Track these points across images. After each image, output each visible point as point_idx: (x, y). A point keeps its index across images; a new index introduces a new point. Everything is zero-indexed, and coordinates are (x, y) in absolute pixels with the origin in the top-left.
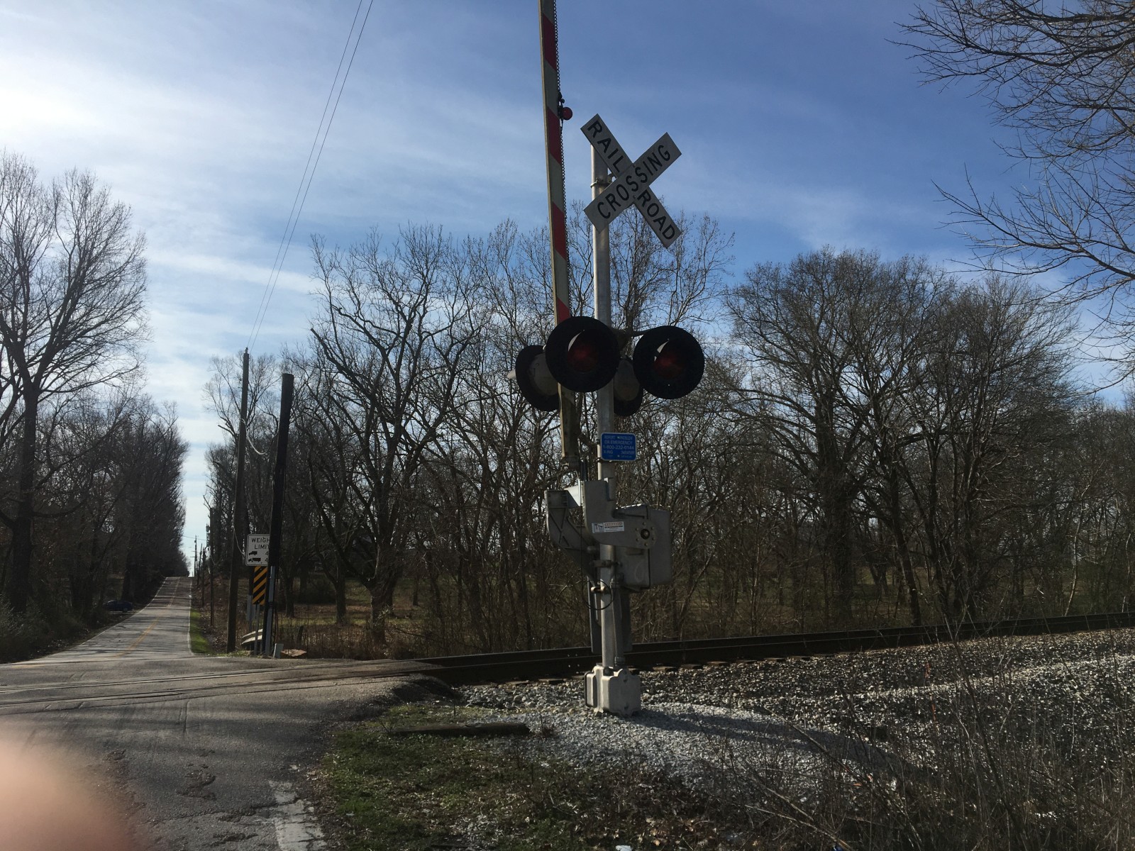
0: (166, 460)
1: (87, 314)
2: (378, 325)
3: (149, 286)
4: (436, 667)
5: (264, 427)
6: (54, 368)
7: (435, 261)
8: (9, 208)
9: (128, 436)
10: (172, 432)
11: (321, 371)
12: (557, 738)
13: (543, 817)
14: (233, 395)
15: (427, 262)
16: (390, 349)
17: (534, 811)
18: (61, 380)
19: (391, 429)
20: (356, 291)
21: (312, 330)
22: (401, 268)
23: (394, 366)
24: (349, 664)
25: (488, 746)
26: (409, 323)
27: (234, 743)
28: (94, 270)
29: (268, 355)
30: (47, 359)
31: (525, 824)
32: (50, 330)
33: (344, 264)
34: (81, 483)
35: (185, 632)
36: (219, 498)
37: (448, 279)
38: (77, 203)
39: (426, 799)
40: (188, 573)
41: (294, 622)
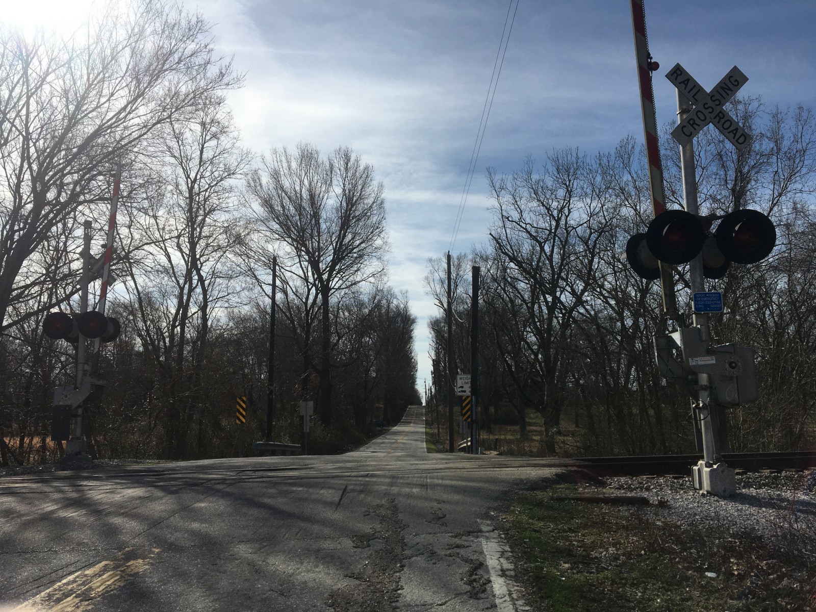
0: (404, 328)
1: (353, 239)
2: (536, 226)
3: (387, 216)
4: (586, 463)
5: (463, 303)
6: (337, 274)
7: (575, 173)
8: (306, 177)
9: (380, 315)
10: (406, 309)
11: (498, 262)
12: (670, 508)
13: (653, 552)
14: (442, 282)
15: (569, 176)
16: (545, 242)
17: (647, 548)
18: (341, 282)
19: (550, 299)
20: (518, 203)
21: (490, 234)
22: (549, 182)
23: (548, 254)
24: (527, 459)
25: (619, 510)
26: (558, 221)
27: (457, 497)
28: (355, 210)
29: (463, 254)
30: (332, 268)
31: (641, 555)
32: (333, 251)
33: (509, 186)
34: (355, 345)
35: (422, 441)
36: (437, 354)
37: (585, 186)
38: (342, 169)
39: (575, 537)
40: (422, 403)
41: (491, 437)
